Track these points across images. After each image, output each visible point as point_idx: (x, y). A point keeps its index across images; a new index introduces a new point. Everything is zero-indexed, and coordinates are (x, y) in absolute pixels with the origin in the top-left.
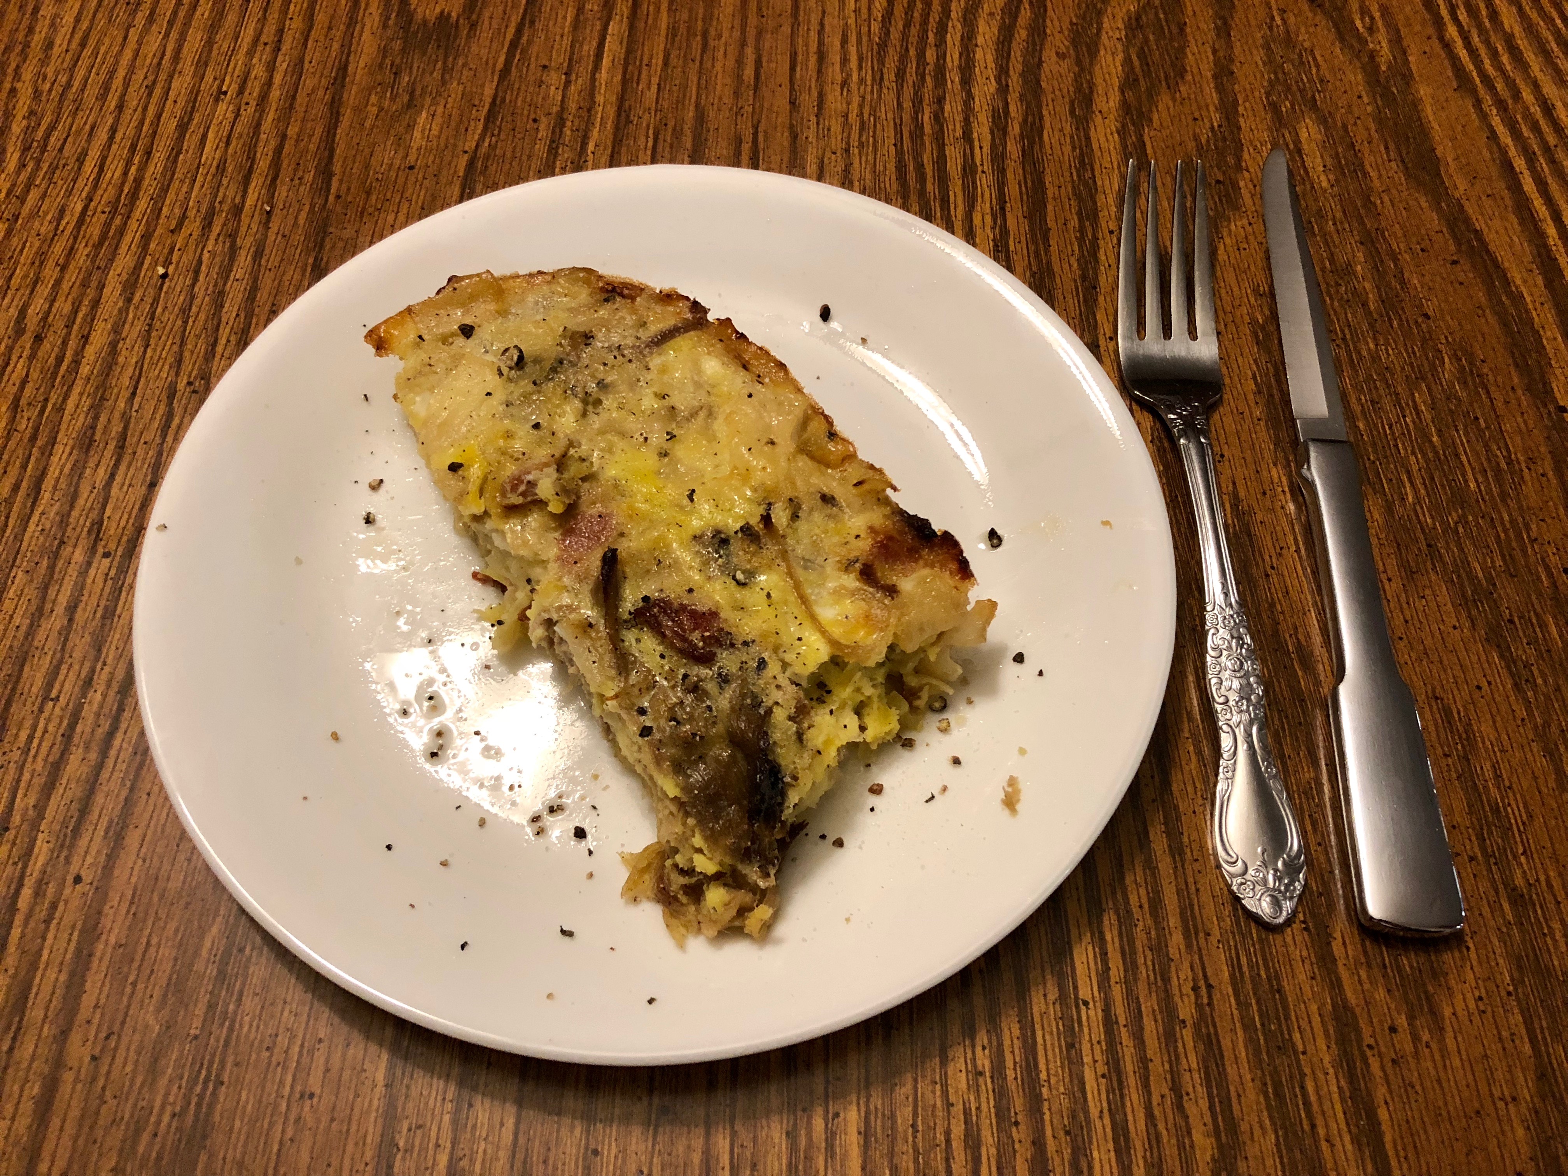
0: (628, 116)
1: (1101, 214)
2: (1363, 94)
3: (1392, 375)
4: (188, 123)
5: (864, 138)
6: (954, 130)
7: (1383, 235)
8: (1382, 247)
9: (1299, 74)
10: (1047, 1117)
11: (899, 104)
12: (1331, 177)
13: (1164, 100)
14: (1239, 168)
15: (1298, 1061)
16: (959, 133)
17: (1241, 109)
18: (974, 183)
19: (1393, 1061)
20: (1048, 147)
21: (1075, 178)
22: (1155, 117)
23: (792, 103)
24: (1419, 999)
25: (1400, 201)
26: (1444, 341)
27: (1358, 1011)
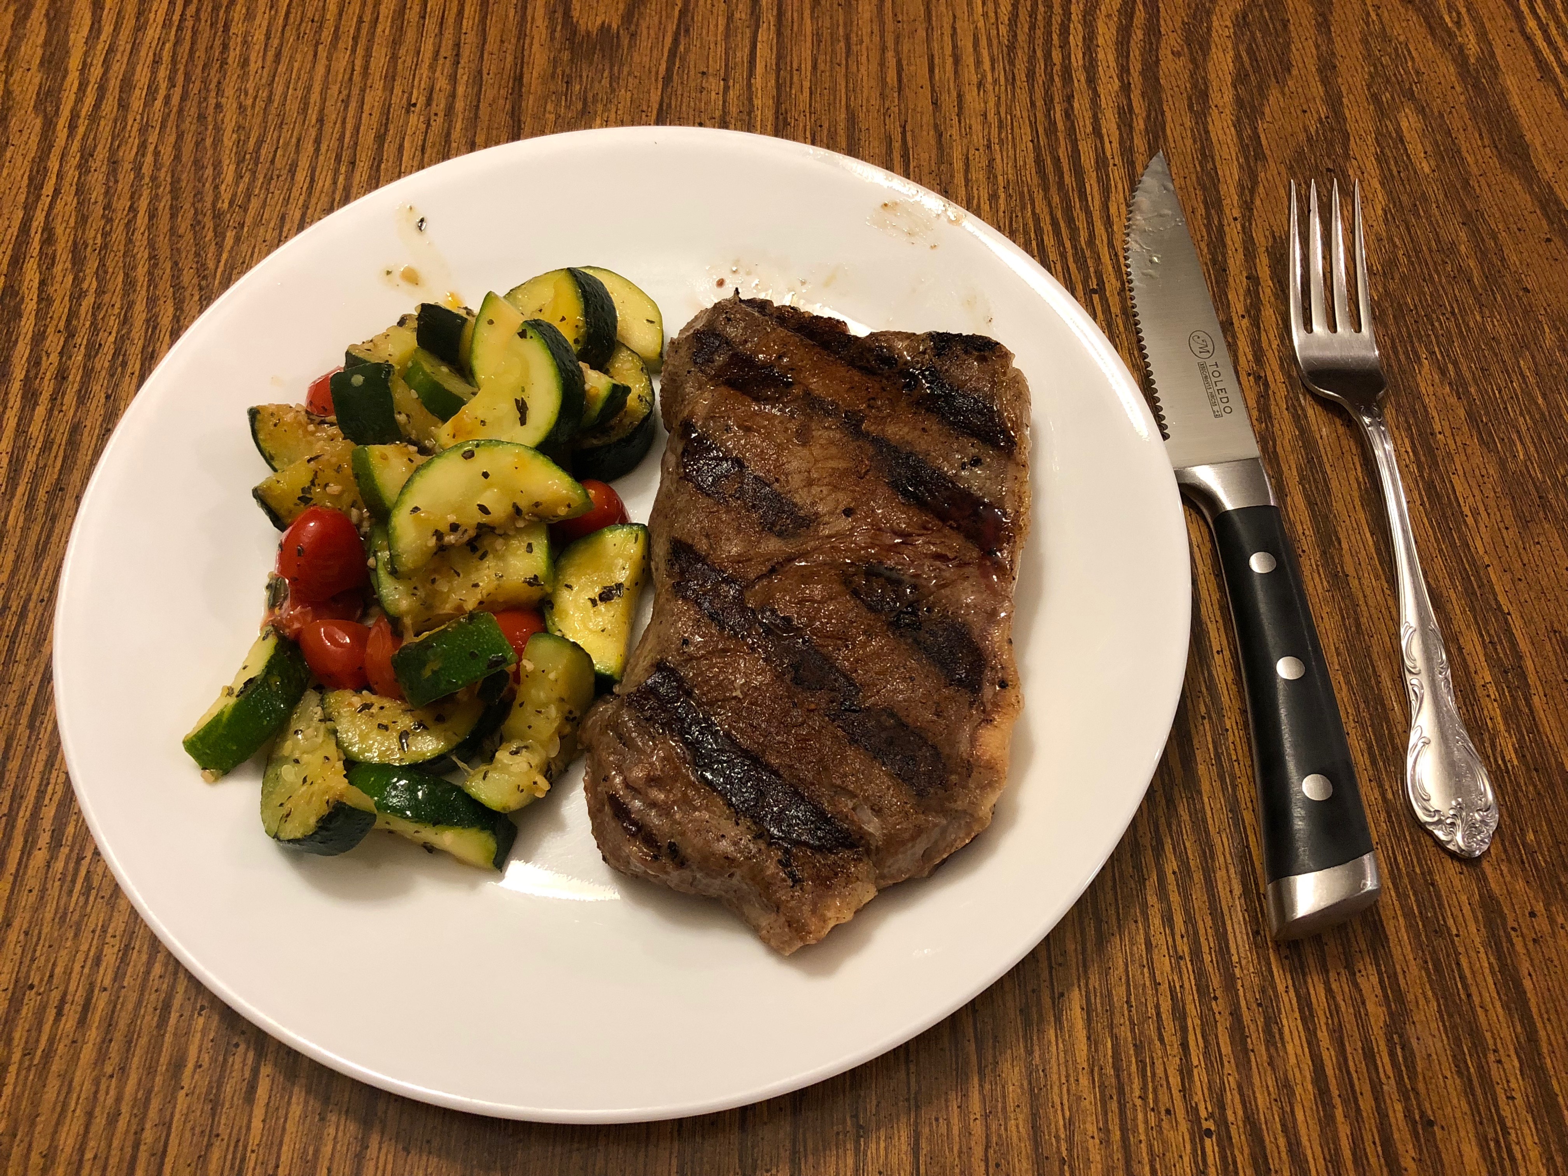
0: (785, 119)
1: (1224, 202)
2: (1456, 85)
3: (1498, 343)
4: (385, 133)
5: (1003, 135)
6: (1085, 126)
7: (1482, 215)
8: (1483, 229)
9: (1397, 66)
10: (1241, 992)
11: (1033, 104)
12: (1433, 163)
13: (1274, 94)
14: (1347, 156)
15: (1453, 942)
16: (1089, 129)
17: (1345, 100)
18: (1107, 175)
19: (1534, 940)
20: (1171, 140)
21: (1198, 169)
22: (1267, 110)
23: (935, 103)
24: (1554, 887)
25: (1497, 183)
26: (1543, 312)
27: (1501, 899)
